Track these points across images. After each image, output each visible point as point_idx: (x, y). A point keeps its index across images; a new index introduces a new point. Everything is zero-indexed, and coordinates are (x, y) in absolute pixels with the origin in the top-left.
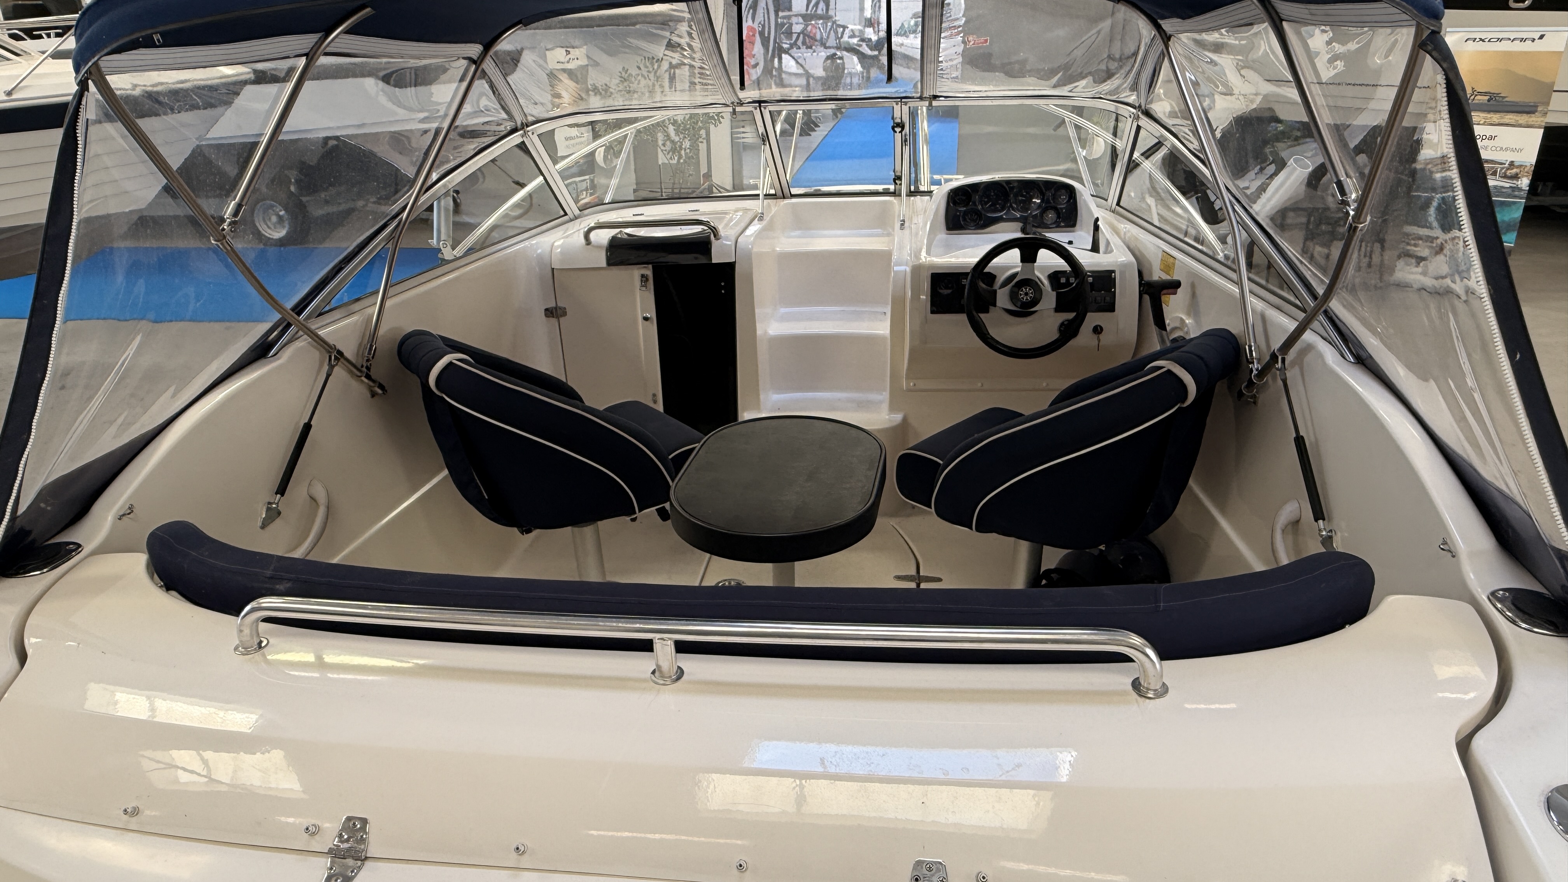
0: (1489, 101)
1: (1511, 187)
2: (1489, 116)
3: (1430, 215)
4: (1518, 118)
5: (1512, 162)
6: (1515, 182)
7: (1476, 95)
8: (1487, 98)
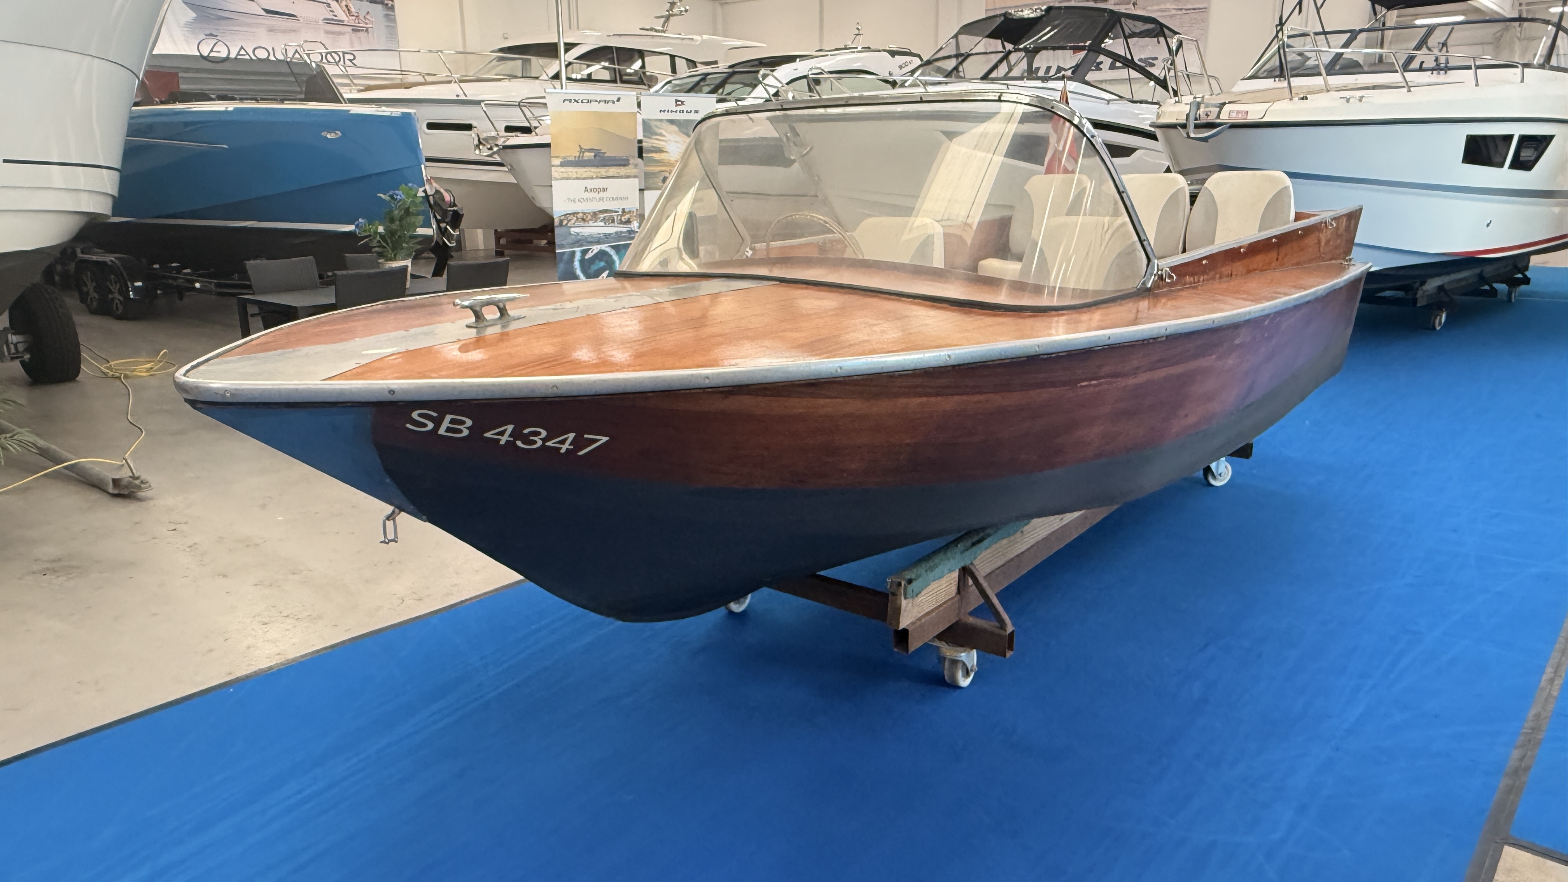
0: (595, 156)
1: (628, 231)
2: (598, 170)
4: (619, 171)
5: (623, 209)
6: (629, 226)
7: (584, 152)
8: (593, 154)
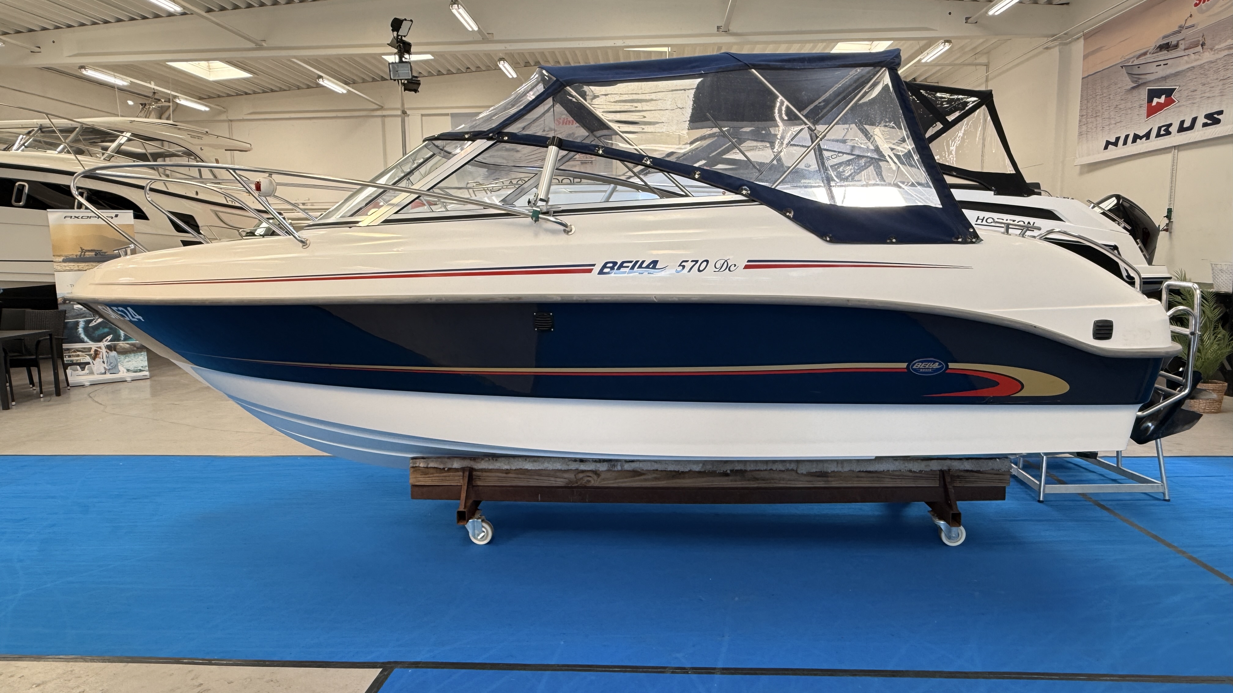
0: (95, 255)
3: (80, 334)
7: (85, 252)
8: (93, 253)
